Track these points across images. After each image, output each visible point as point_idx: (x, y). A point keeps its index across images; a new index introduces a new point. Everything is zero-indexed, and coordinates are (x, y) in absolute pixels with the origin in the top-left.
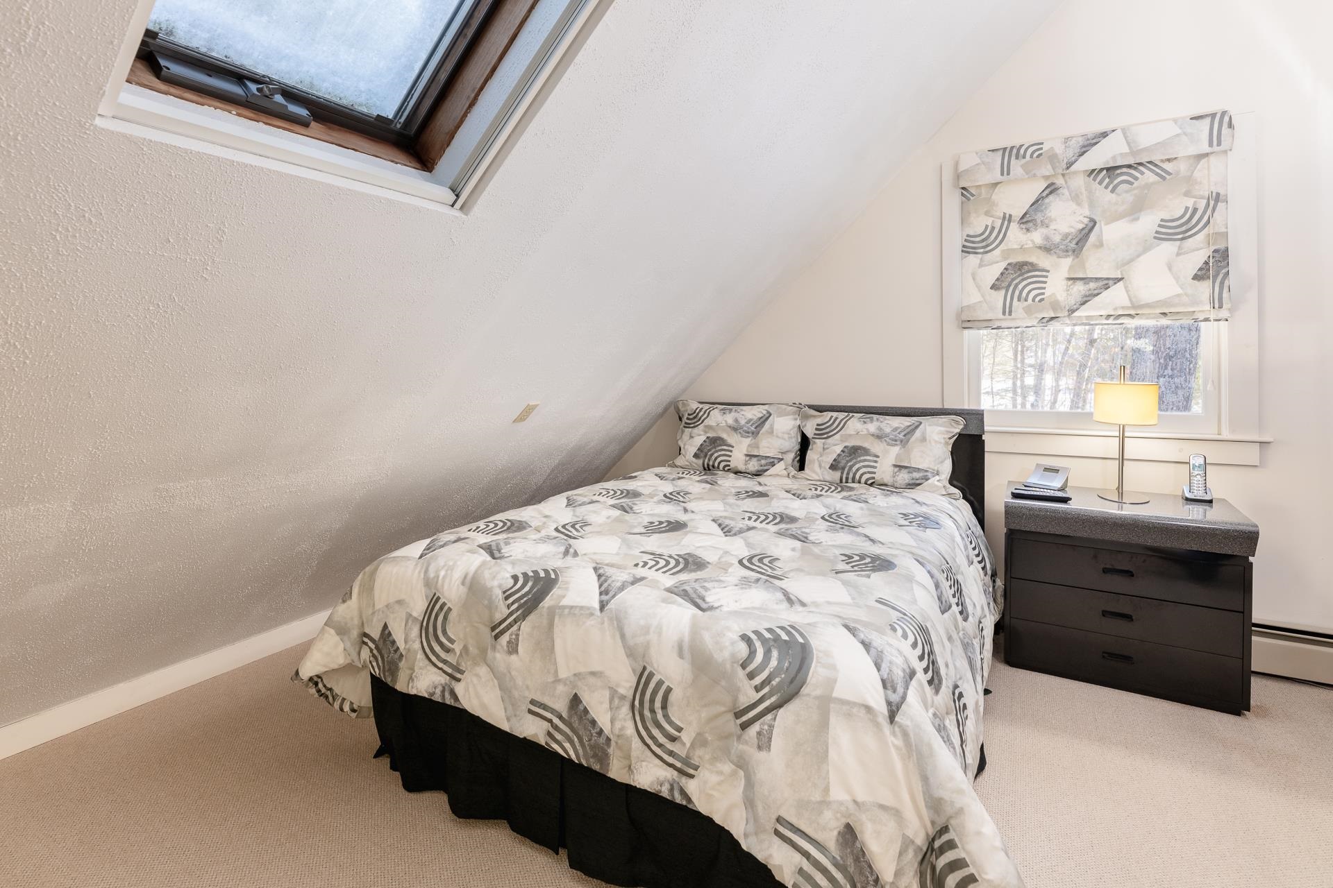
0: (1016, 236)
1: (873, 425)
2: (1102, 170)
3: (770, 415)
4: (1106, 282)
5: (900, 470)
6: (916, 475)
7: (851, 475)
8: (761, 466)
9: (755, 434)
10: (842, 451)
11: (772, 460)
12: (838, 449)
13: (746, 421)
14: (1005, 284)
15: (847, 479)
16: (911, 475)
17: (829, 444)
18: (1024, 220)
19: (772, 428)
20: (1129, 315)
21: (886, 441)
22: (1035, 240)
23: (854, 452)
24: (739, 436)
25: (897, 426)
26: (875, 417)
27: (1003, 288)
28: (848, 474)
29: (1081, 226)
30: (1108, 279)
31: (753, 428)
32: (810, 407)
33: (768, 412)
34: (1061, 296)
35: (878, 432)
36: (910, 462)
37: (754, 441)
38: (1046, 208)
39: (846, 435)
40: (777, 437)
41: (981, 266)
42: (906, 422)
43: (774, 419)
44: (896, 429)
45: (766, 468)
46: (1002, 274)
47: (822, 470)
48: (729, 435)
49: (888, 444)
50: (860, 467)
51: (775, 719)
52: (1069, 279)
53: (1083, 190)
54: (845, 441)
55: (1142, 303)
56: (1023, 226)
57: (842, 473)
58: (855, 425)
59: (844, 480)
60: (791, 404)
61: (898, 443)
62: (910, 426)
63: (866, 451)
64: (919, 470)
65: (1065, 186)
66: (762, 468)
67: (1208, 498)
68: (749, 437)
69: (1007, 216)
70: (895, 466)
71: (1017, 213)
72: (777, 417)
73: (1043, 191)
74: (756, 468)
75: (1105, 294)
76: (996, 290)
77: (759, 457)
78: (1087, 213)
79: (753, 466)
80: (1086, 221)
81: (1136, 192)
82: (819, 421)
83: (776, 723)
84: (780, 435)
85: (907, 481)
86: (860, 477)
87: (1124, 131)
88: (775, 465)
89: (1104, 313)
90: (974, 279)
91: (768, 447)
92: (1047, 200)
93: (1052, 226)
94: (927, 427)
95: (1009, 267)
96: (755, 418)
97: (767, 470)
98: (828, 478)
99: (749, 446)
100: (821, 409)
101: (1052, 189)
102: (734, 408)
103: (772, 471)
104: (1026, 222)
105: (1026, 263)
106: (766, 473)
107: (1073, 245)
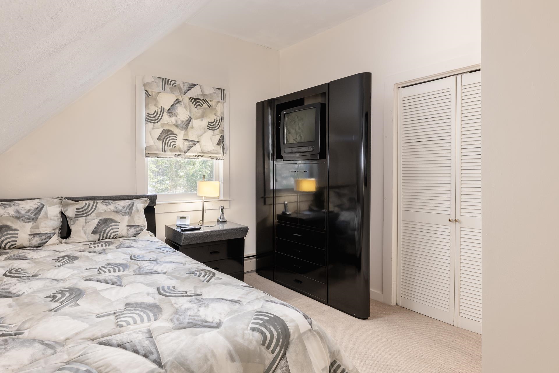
0: (166, 118)
1: (112, 206)
2: (193, 98)
3: (44, 206)
4: (194, 142)
5: (130, 228)
6: (138, 229)
7: (105, 235)
8: (42, 240)
9: (35, 219)
10: (98, 222)
11: (49, 235)
12: (96, 222)
13: (25, 211)
14: (162, 138)
15: (103, 237)
16: (136, 229)
17: (89, 219)
18: (169, 112)
19: (46, 214)
20: (201, 156)
21: (121, 214)
22: (173, 121)
23: (106, 222)
24: (22, 222)
25: (124, 205)
26: (110, 201)
27: (162, 140)
28: (103, 234)
29: (187, 119)
30: (195, 141)
31: (32, 216)
32: (68, 198)
33: (41, 204)
34: (181, 146)
35: (116, 209)
36: (134, 223)
37: (34, 224)
38: (176, 108)
39: (98, 213)
40: (51, 219)
41: (153, 129)
42: (127, 203)
43: (47, 208)
44: (124, 207)
45: (45, 241)
46: (161, 134)
47: (87, 235)
48: (13, 223)
49: (123, 215)
50: (110, 230)
51: (287, 361)
52: (184, 139)
53: (188, 105)
54: (99, 217)
55: (205, 152)
56: (169, 114)
57: (100, 235)
58: (101, 207)
59: (101, 238)
60: (55, 197)
61: (127, 214)
62: (130, 205)
63: (112, 221)
64: (138, 226)
65: (182, 101)
66: (42, 241)
67: (224, 220)
68: (30, 222)
69: (163, 108)
70: (128, 226)
71: (167, 108)
72: (49, 206)
73: (175, 101)
74: (39, 242)
75: (194, 147)
76: (159, 140)
77: (41, 235)
78: (189, 114)
79: (36, 241)
80: (188, 117)
81: (202, 110)
82: (78, 206)
83: (289, 363)
84: (52, 218)
85: (134, 233)
86: (110, 235)
87: (200, 85)
88: (51, 238)
89: (195, 154)
90: (150, 134)
91: (45, 227)
92: (176, 106)
93: (178, 117)
94: (137, 205)
95: (164, 131)
96: (33, 209)
97: (47, 242)
98: (91, 239)
99: (32, 228)
100: (77, 200)
101: (178, 101)
102: (12, 203)
103: (50, 242)
104: (170, 113)
105: (169, 131)
106: (46, 244)
107: (184, 126)
